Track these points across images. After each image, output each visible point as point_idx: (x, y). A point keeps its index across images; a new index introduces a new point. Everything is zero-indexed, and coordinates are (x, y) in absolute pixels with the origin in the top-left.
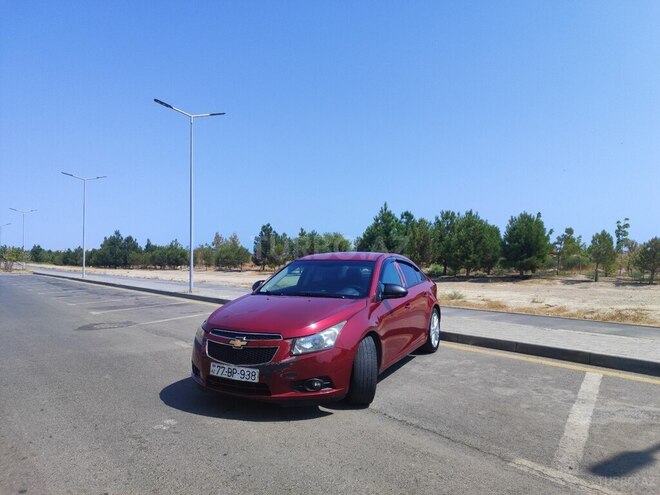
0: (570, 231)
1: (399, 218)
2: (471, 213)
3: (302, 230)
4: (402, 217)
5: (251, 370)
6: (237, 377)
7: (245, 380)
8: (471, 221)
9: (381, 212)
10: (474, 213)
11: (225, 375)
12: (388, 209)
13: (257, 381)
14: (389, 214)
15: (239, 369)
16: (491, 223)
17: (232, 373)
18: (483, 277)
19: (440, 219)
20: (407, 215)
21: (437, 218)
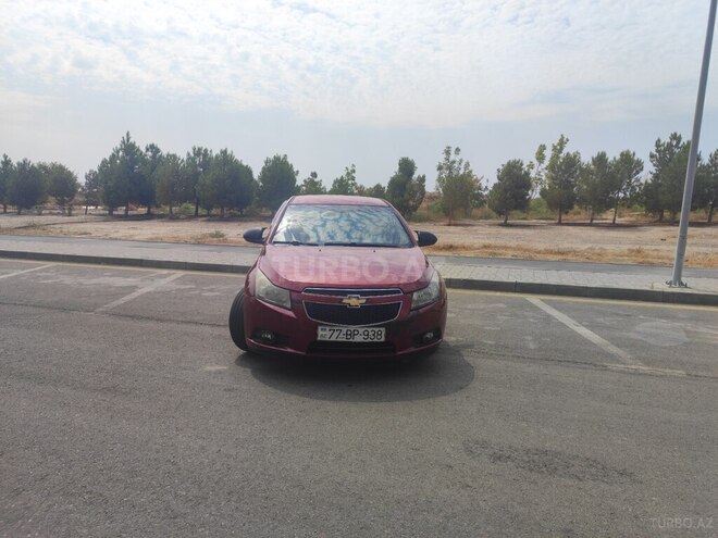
0: (314, 175)
1: (144, 151)
2: (226, 151)
3: (5, 157)
4: (147, 150)
5: (376, 330)
6: (359, 339)
7: (369, 340)
8: (226, 159)
9: (124, 142)
10: (229, 152)
11: (342, 338)
12: (131, 140)
13: (383, 339)
14: (132, 146)
15: (361, 331)
16: (244, 163)
17: (353, 334)
18: (235, 215)
19: (192, 154)
20: (152, 148)
21: (189, 154)
